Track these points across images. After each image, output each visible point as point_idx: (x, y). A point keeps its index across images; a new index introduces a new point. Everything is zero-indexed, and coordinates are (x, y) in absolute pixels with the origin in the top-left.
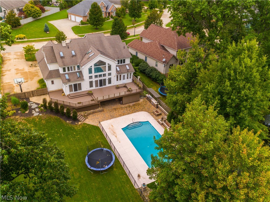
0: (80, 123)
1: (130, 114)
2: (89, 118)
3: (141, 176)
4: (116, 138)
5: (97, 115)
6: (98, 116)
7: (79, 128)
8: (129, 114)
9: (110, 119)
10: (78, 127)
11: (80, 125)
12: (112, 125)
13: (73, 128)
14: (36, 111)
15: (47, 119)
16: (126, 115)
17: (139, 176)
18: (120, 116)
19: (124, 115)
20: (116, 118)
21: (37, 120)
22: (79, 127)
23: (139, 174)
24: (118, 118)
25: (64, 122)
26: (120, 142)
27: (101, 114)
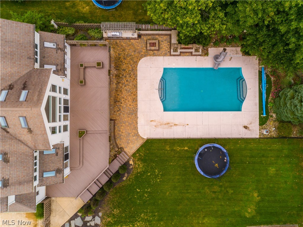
0: (131, 162)
1: (137, 84)
2: (123, 146)
3: (247, 126)
4: (177, 127)
5: (120, 132)
6: (124, 131)
7: (141, 166)
8: (136, 86)
9: (136, 117)
10: (139, 167)
11: (135, 163)
12: (151, 121)
13: (138, 173)
14: (91, 221)
15: (111, 206)
16: (138, 92)
17: (246, 127)
18: (135, 100)
19: (136, 95)
20: (137, 109)
21: (110, 219)
22: (139, 165)
23: (243, 126)
24: (138, 105)
25: (123, 184)
26: (188, 125)
27: (121, 126)
